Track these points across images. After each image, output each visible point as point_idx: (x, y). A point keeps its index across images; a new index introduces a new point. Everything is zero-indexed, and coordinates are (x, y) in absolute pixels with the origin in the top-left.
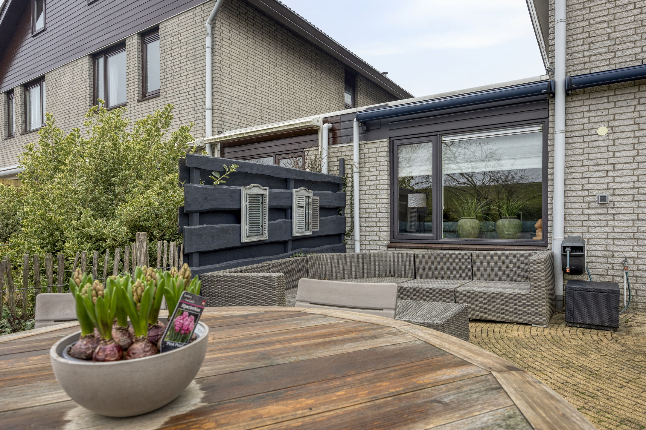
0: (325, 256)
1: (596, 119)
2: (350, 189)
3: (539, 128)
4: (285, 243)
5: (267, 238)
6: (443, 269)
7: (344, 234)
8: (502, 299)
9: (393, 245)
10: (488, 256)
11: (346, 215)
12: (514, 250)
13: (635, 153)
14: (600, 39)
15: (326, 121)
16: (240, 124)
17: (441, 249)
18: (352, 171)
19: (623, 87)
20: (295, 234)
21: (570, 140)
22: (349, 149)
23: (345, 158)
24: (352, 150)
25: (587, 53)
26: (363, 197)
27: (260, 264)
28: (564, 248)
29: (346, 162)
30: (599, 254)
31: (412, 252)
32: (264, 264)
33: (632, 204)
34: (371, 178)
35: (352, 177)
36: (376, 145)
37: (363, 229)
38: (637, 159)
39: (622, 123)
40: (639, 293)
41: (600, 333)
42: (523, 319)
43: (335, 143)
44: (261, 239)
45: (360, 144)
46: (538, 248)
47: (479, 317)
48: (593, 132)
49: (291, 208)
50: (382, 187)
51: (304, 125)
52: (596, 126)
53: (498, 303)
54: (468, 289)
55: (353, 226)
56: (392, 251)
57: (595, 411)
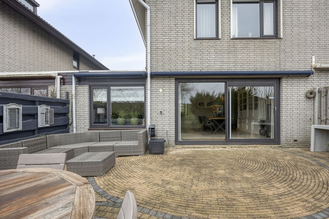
0: (57, 135)
1: (159, 87)
2: (71, 105)
3: (143, 87)
4: (34, 131)
5: (21, 129)
6: (110, 137)
7: (68, 125)
8: (129, 148)
9: (91, 129)
10: (127, 132)
11: (69, 116)
12: (135, 129)
13: (169, 98)
14: (160, 61)
15: (59, 74)
16: (10, 69)
17: (110, 130)
18: (72, 97)
19: (166, 78)
20: (39, 126)
21: (152, 93)
22: (71, 88)
23: (68, 91)
24: (72, 89)
25: (157, 65)
26: (77, 109)
27: (16, 142)
28: (149, 128)
29: (69, 94)
30: (160, 130)
31: (98, 131)
32: (19, 142)
33: (169, 114)
34: (81, 101)
35: (72, 100)
36: (83, 88)
37: (77, 122)
38: (170, 100)
39: (166, 89)
40: (171, 141)
41: (158, 155)
42: (136, 154)
43: (64, 84)
44: (17, 130)
45: (76, 87)
46: (143, 128)
47: (121, 155)
48: (158, 90)
49: (37, 114)
50: (86, 105)
51: (47, 75)
52: (159, 89)
53: (128, 149)
54: (118, 145)
55: (72, 121)
56: (91, 131)
57: (148, 183)
